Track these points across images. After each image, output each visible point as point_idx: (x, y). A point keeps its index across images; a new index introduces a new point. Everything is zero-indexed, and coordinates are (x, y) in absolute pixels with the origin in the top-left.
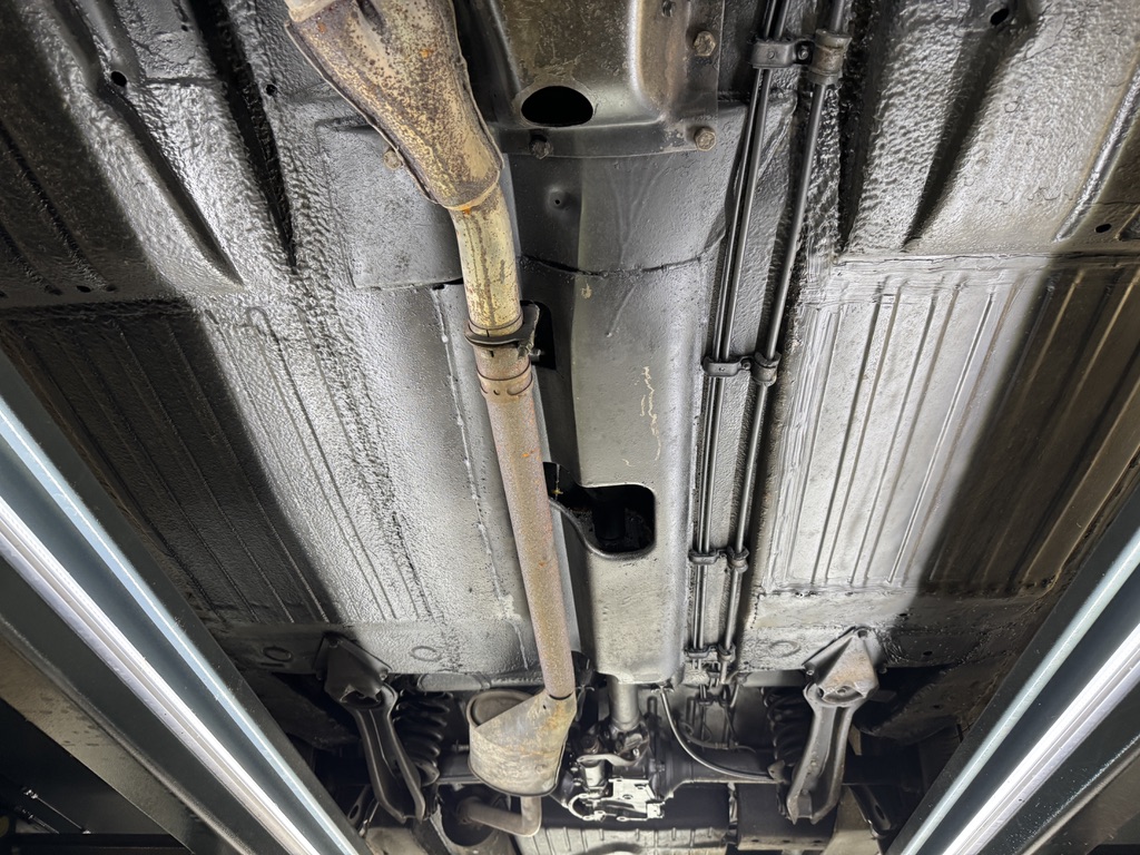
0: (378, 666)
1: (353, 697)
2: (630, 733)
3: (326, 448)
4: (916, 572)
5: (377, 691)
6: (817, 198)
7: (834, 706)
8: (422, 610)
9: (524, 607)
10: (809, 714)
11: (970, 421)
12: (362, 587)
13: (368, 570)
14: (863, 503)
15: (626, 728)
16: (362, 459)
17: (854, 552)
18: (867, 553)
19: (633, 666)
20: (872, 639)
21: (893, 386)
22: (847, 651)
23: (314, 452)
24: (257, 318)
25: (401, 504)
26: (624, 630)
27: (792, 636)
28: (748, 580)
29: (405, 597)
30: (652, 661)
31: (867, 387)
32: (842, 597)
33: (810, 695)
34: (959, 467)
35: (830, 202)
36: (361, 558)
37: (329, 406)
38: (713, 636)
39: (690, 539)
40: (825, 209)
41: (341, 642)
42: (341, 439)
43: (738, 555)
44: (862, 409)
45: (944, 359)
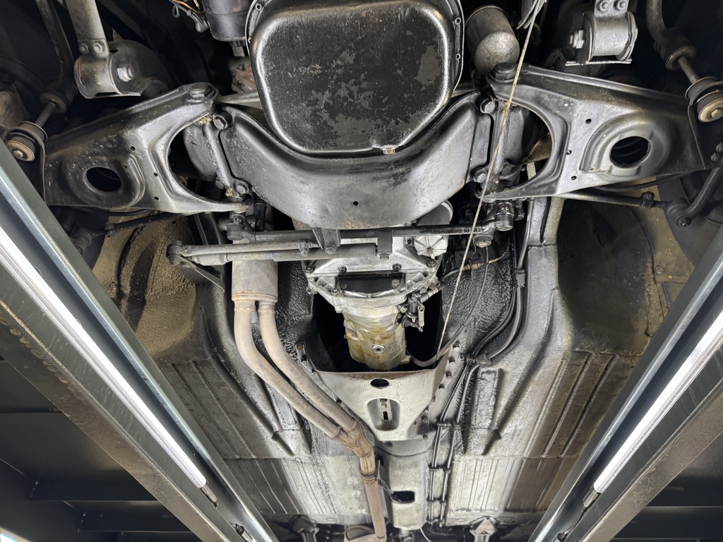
0: (313, 522)
1: (303, 531)
2: (406, 537)
3: (310, 481)
4: (502, 507)
5: (313, 530)
6: (456, 445)
7: (483, 535)
8: (333, 512)
9: (369, 511)
10: (473, 537)
11: (510, 479)
12: (314, 506)
13: (317, 504)
14: (481, 493)
15: (404, 536)
16: (322, 483)
17: (481, 502)
18: (485, 503)
19: (408, 526)
20: (492, 519)
21: (485, 473)
22: (483, 522)
23: (307, 483)
24: (297, 460)
25: (331, 492)
26: (404, 518)
27: (464, 517)
28: (447, 507)
29: (328, 510)
30: (414, 525)
31: (477, 474)
32: (478, 512)
33: (472, 532)
34: (509, 487)
35: (461, 446)
36: (315, 501)
37: (314, 473)
38: (437, 515)
39: (427, 496)
40: (459, 447)
41: (302, 517)
42: (316, 480)
43: (443, 502)
44: (477, 477)
45: (499, 469)
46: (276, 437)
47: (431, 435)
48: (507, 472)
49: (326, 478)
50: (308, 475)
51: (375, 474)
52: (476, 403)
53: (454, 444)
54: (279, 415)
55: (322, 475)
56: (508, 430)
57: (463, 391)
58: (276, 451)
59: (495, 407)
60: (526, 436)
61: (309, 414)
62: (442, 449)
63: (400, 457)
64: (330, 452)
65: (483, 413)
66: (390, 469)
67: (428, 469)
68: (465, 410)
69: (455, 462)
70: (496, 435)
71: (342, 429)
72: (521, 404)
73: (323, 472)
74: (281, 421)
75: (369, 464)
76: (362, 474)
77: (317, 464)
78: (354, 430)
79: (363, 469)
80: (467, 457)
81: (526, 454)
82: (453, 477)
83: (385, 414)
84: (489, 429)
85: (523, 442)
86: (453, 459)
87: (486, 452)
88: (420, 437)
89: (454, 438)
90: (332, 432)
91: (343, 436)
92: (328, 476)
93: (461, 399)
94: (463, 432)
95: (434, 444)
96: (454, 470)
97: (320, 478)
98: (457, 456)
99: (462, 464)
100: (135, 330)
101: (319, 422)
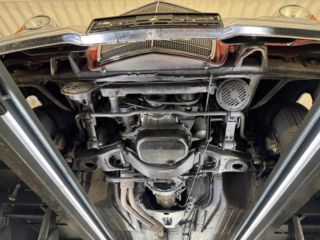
3: (140, 237)
11: (211, 239)
16: (144, 238)
24: (136, 231)
37: (142, 235)
40: (193, 229)
42: (142, 237)
44: (199, 238)
45: (207, 236)
46: (130, 225)
47: (183, 226)
48: (210, 237)
49: (146, 237)
50: (140, 235)
51: (163, 237)
52: (198, 218)
53: (191, 228)
54: (132, 219)
55: (144, 235)
56: (209, 226)
57: (194, 213)
58: (129, 229)
59: (205, 219)
60: (215, 228)
61: (142, 221)
62: (187, 229)
63: (172, 231)
64: (148, 229)
65: (201, 221)
66: (169, 235)
67: (182, 235)
68: (195, 218)
69: (192, 234)
70: (205, 227)
71: (153, 224)
72: (212, 220)
73: (145, 235)
74: (132, 220)
75: (162, 234)
76: (159, 237)
77: (143, 232)
78: (157, 225)
79: (159, 235)
80: (196, 232)
81: (216, 233)
82: (191, 237)
83: (168, 221)
84: (203, 225)
85: (214, 230)
86: (191, 232)
87: (202, 231)
88: (180, 226)
89: (191, 226)
90: (149, 225)
91: (153, 227)
92: (147, 236)
93: (193, 216)
94: (194, 225)
95: (184, 228)
96: (191, 236)
97: (144, 236)
98: (192, 232)
99: (194, 234)
100: (87, 194)
101: (145, 223)
